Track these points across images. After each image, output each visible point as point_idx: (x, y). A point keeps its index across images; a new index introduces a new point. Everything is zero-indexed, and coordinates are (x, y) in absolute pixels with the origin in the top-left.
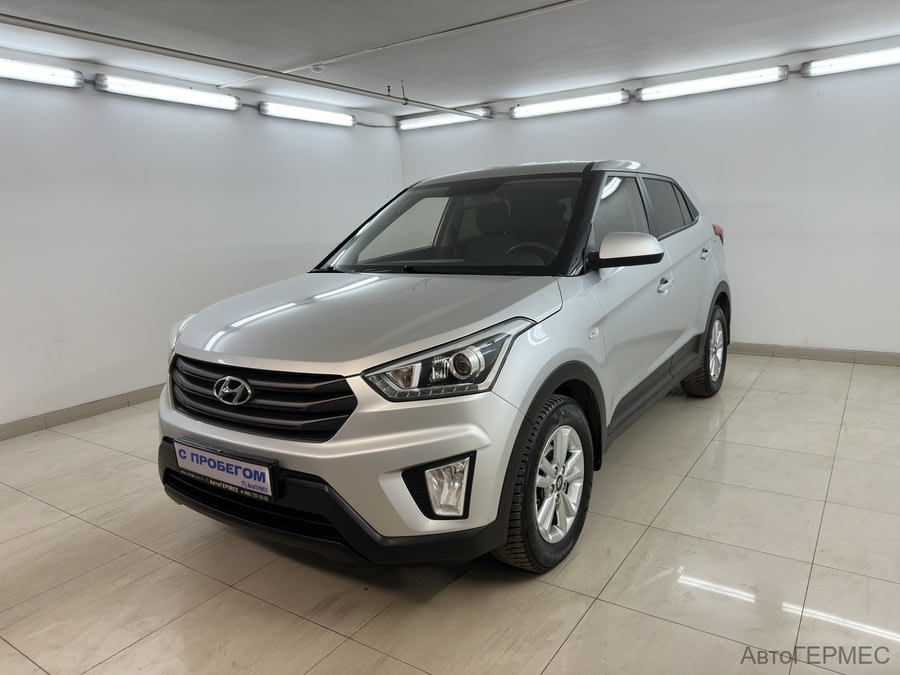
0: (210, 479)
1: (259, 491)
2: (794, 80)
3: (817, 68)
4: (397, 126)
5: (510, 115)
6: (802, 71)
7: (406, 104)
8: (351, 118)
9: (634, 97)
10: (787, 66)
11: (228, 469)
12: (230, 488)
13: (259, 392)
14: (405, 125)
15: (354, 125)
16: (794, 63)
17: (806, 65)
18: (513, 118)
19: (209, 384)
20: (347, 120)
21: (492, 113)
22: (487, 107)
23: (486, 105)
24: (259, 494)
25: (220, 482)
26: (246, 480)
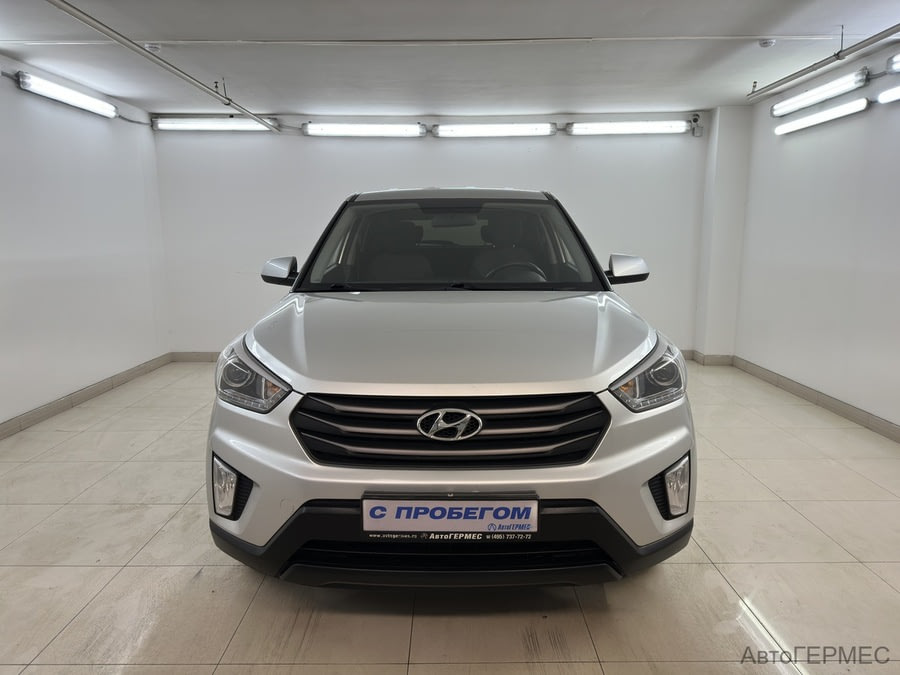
0: (429, 533)
1: (517, 530)
2: (560, 137)
3: (578, 129)
4: (153, 125)
5: (302, 131)
6: (566, 130)
7: (228, 104)
8: (114, 108)
9: (431, 131)
10: (555, 124)
11: (468, 514)
12: (467, 536)
13: (490, 422)
14: (163, 124)
15: (116, 117)
16: (561, 122)
17: (570, 125)
18: (306, 135)
19: (409, 422)
20: (108, 110)
21: (279, 126)
22: (275, 119)
23: (273, 117)
24: (516, 533)
25: (448, 533)
26: (497, 522)
